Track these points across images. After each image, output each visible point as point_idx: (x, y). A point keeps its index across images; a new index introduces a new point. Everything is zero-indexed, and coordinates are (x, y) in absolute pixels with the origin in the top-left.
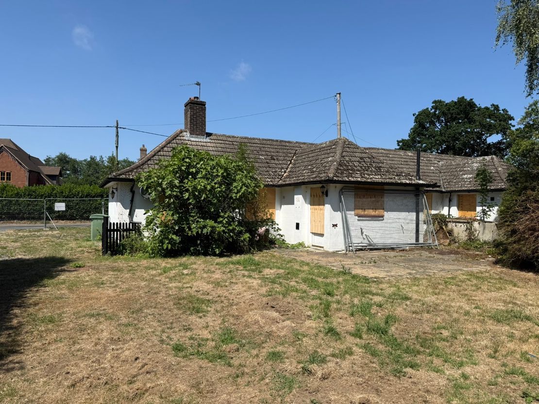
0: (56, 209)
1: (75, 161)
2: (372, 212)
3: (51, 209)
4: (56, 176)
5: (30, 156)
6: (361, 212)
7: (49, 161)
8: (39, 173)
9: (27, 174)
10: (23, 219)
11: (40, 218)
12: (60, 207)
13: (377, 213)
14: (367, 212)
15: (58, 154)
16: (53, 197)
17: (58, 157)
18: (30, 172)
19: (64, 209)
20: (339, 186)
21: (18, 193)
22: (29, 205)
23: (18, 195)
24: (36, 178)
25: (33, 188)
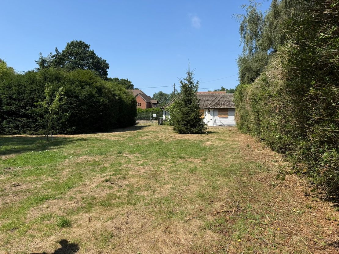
0: (154, 116)
1: (166, 94)
2: (224, 116)
3: (152, 117)
4: (156, 103)
5: (147, 96)
6: (220, 116)
7: (155, 95)
8: (150, 103)
9: (146, 104)
10: (144, 120)
11: (149, 120)
12: (155, 115)
13: (226, 116)
14: (222, 116)
15: (159, 92)
16: (153, 112)
17: (159, 93)
18: (147, 102)
19: (156, 116)
20: (213, 109)
21: (143, 111)
22: (146, 115)
23: (143, 112)
24: (149, 105)
25: (148, 109)
